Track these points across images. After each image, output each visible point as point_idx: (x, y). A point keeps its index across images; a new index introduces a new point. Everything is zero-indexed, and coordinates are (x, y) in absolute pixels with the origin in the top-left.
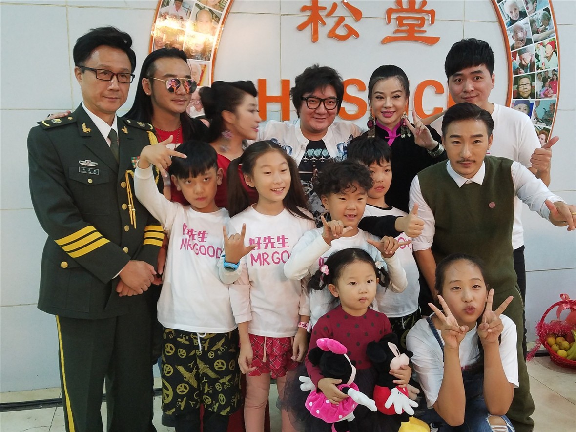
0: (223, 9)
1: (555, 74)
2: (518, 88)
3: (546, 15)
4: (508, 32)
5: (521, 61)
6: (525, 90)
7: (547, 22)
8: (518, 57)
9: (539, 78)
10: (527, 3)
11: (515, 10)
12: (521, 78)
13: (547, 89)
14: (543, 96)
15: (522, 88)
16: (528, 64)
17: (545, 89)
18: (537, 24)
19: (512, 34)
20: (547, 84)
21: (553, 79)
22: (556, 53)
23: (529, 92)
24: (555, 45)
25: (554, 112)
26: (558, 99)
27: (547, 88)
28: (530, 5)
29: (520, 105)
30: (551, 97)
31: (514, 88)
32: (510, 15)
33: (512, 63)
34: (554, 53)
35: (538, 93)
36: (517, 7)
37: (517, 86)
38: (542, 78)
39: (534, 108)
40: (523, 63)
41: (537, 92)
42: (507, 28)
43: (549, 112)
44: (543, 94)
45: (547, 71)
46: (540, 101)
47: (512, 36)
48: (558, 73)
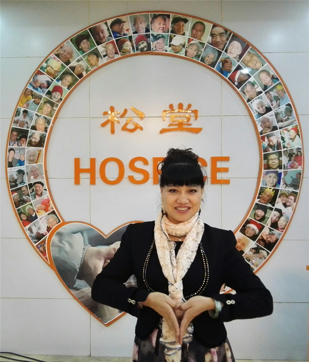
0: (53, 116)
1: (299, 151)
2: (268, 162)
3: (288, 108)
4: (257, 122)
5: (269, 142)
6: (274, 163)
7: (289, 113)
8: (266, 140)
9: (285, 155)
10: (271, 101)
11: (262, 106)
12: (270, 154)
13: (293, 163)
14: (290, 167)
15: (271, 162)
16: (275, 145)
17: (291, 162)
18: (281, 116)
19: (260, 123)
20: (293, 158)
21: (297, 155)
22: (299, 136)
23: (278, 165)
24: (298, 130)
25: (300, 179)
26: (303, 169)
27: (293, 161)
28: (274, 103)
29: (270, 174)
30: (296, 168)
31: (264, 162)
32: (258, 110)
33: (262, 144)
34: (297, 135)
35: (286, 165)
36: (263, 104)
37: (266, 161)
38: (288, 154)
39: (282, 176)
40: (271, 144)
41: (284, 165)
42: (255, 120)
43: (296, 179)
44: (290, 166)
45: (292, 149)
46: (287, 171)
47: (261, 125)
48: (302, 150)
